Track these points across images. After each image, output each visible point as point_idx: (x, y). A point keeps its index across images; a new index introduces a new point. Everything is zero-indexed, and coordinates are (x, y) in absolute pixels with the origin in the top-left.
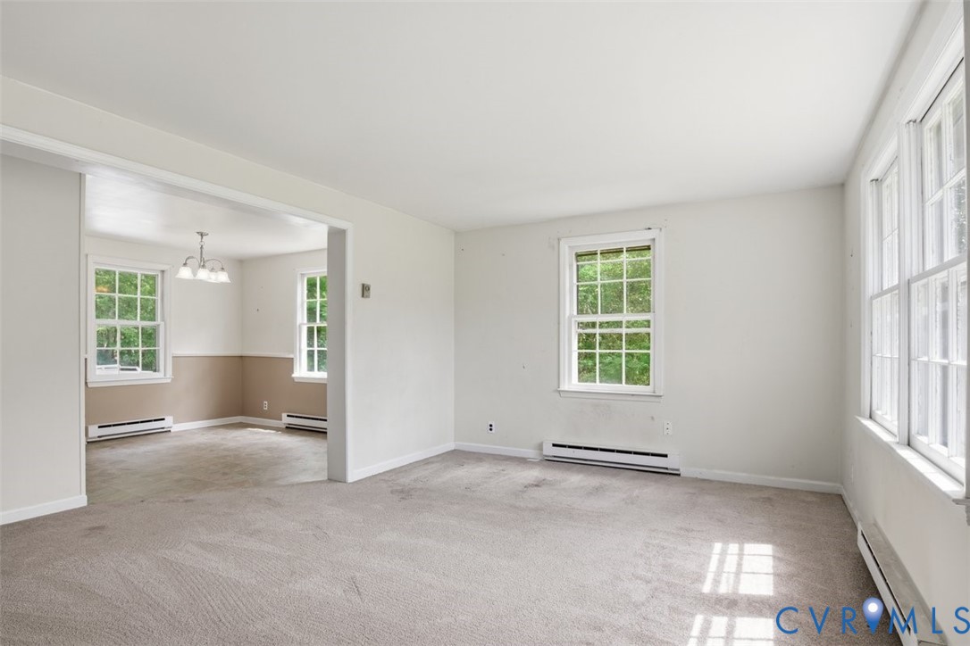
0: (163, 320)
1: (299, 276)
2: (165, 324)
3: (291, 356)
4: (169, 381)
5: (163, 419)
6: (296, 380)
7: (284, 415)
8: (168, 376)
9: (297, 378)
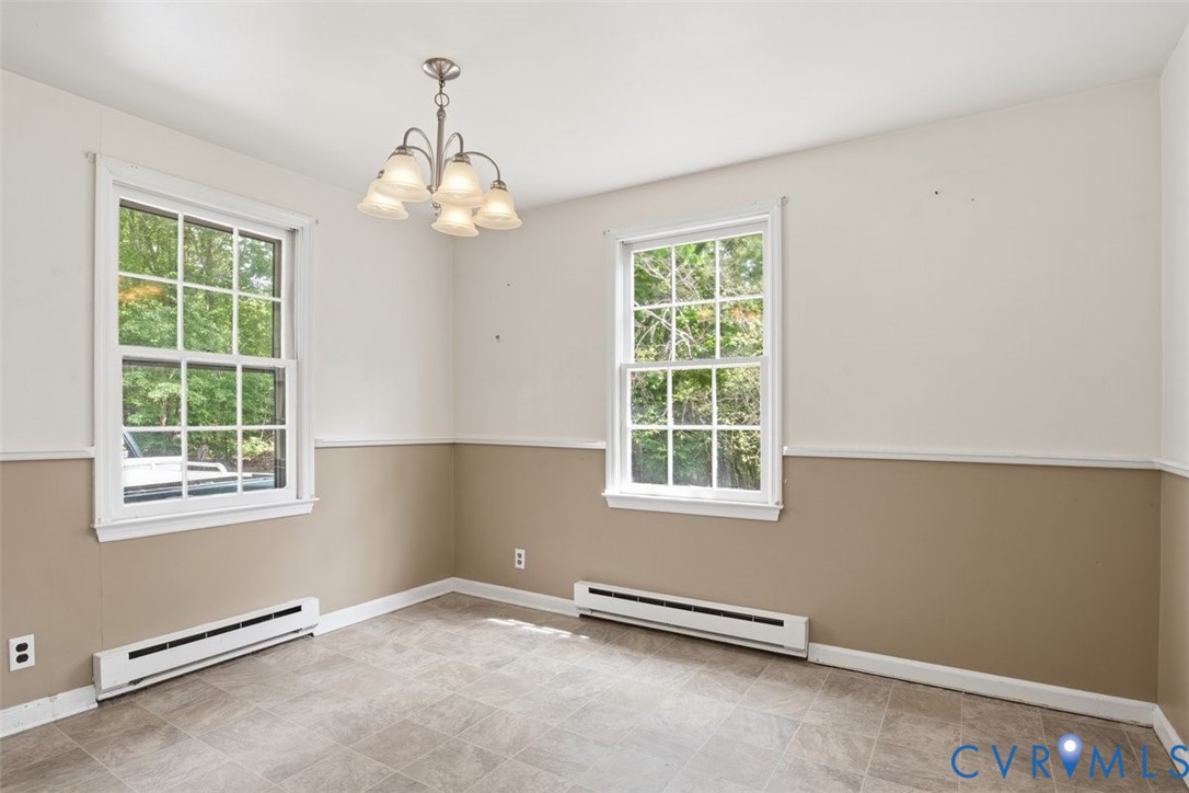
0: (293, 355)
1: (618, 248)
2: (299, 368)
3: (600, 445)
4: (308, 509)
5: (298, 609)
6: (611, 504)
7: (581, 589)
8: (306, 498)
9: (612, 497)
